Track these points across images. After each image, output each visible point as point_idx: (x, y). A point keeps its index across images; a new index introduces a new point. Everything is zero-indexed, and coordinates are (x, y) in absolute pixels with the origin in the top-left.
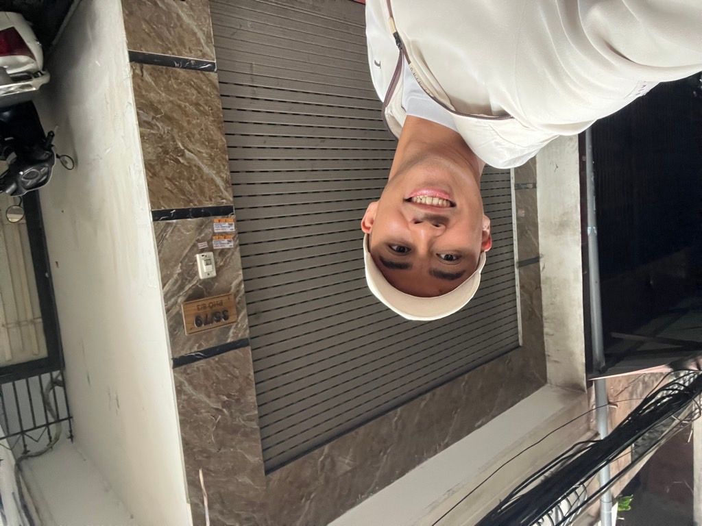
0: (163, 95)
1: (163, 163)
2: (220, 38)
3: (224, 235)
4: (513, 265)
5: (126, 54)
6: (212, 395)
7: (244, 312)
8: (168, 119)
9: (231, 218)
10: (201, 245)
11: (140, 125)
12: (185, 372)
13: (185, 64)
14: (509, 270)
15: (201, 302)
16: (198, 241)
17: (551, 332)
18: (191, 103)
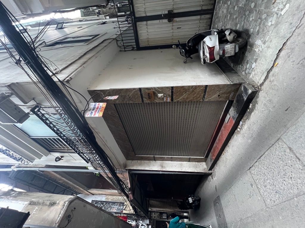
0: (198, 91)
1: (183, 89)
2: (210, 102)
3: (167, 100)
4: (154, 155)
5: (207, 84)
6: (132, 95)
7: (149, 102)
8: (193, 91)
9: (170, 101)
10: (165, 95)
13: (204, 95)
14: (153, 154)
15: (153, 94)
16: (166, 95)
17: (138, 162)
18: (196, 96)
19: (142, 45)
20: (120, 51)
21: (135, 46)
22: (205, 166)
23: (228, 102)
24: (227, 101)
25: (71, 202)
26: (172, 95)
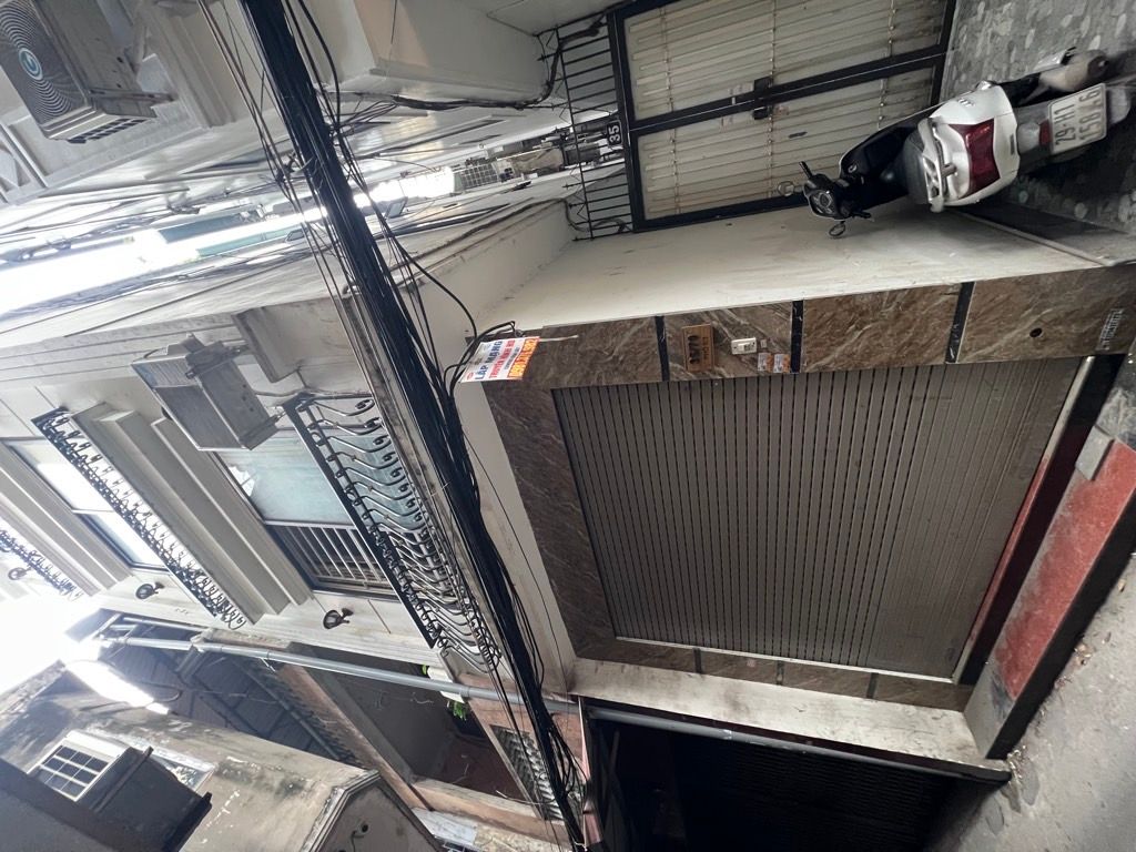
2: (984, 370)
3: (772, 363)
4: (696, 645)
5: (971, 280)
7: (694, 377)
8: (897, 317)
9: (787, 371)
10: (764, 343)
11: (892, 292)
12: (650, 326)
13: (955, 334)
14: (693, 640)
15: (710, 341)
16: (768, 340)
17: (625, 671)
18: (912, 339)
19: (653, 211)
20: (577, 240)
21: (629, 219)
22: (963, 733)
23: (1094, 365)
24: (1084, 358)
25: (355, 794)
26: (796, 339)
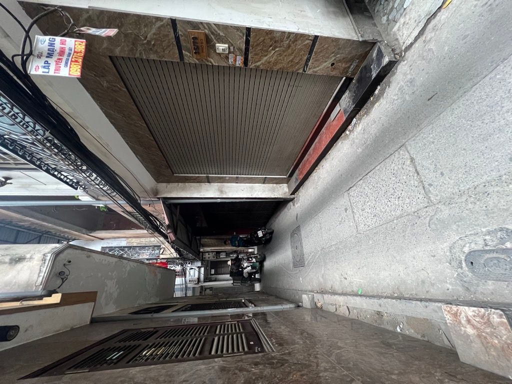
0: (299, 47)
3: (235, 60)
4: (207, 174)
5: (318, 34)
6: (155, 36)
7: (197, 62)
8: (289, 46)
9: (242, 65)
10: (232, 48)
11: (289, 33)
12: (168, 24)
13: (308, 60)
14: (205, 172)
15: (204, 42)
16: (234, 47)
23: (345, 80)
24: (343, 77)
26: (247, 49)
